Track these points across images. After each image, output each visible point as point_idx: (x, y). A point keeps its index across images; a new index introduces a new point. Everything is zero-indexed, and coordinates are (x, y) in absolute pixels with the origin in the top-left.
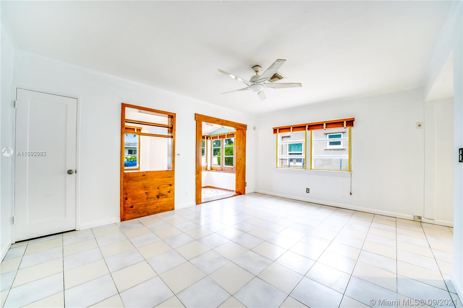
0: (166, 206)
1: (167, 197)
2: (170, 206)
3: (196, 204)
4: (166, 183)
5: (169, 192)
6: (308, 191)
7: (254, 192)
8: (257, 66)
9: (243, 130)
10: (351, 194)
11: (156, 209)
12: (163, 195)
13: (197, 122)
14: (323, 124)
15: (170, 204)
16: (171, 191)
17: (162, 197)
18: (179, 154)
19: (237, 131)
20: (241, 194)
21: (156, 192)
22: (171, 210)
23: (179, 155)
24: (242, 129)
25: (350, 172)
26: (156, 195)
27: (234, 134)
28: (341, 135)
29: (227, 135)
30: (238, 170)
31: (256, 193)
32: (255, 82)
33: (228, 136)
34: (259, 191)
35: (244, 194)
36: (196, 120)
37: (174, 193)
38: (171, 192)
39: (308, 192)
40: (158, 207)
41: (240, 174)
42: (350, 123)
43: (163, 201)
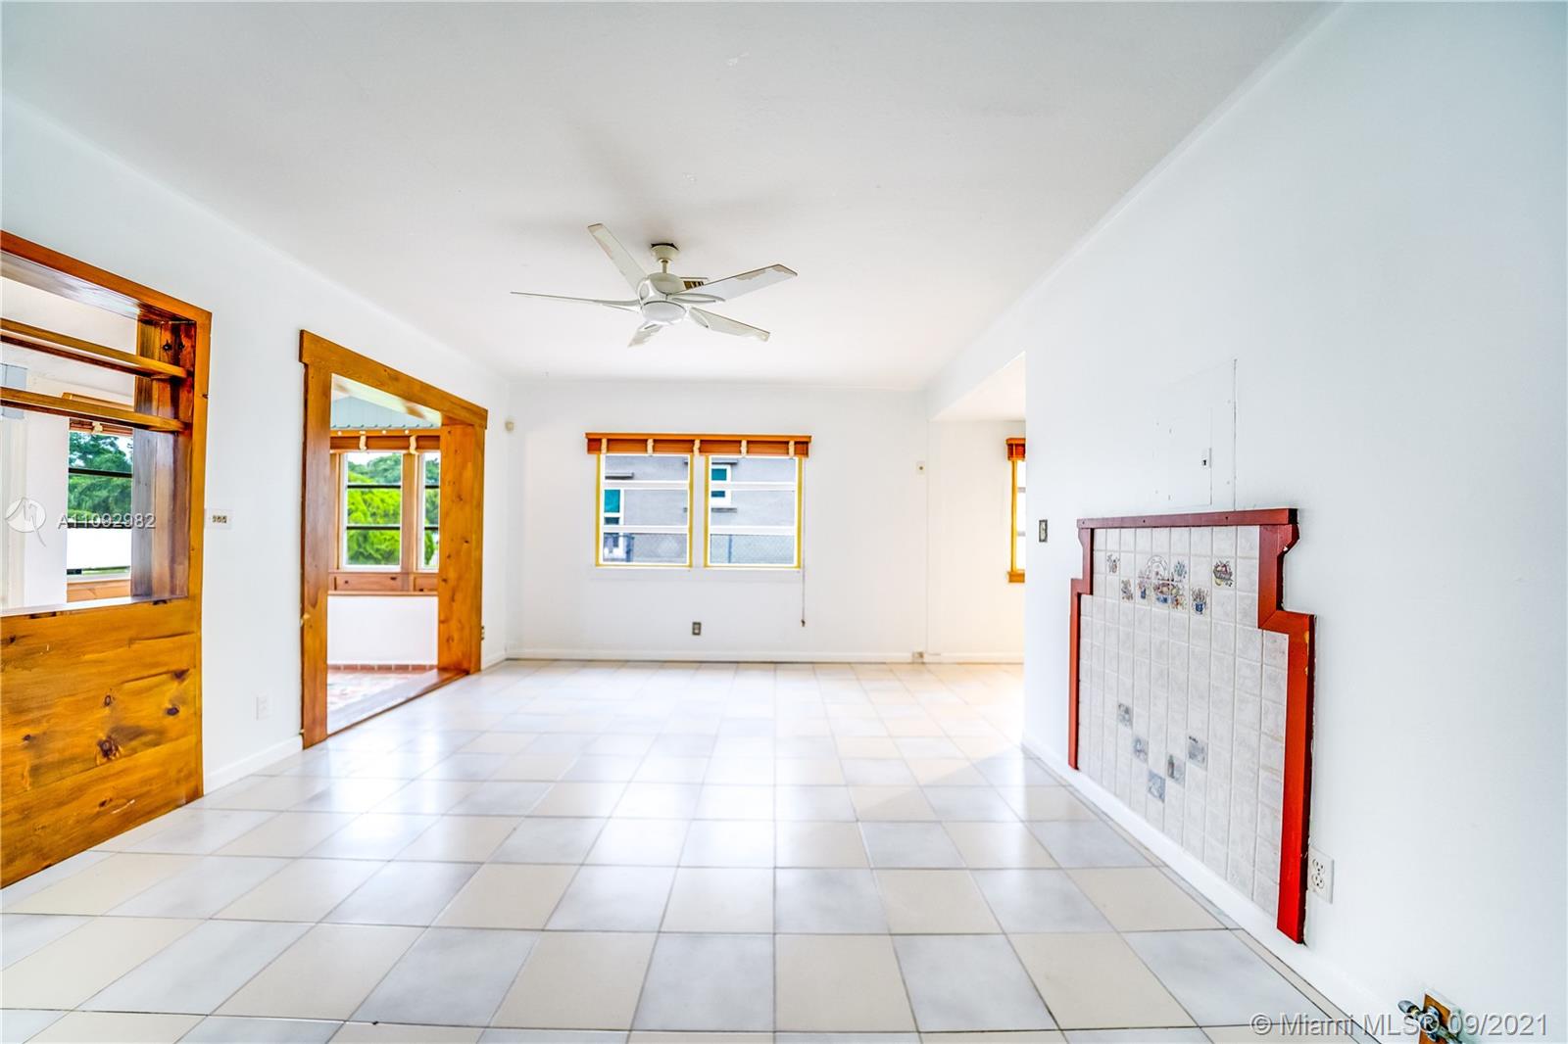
0: (155, 787)
1: (159, 737)
2: (178, 782)
3: (304, 748)
4: (156, 665)
5: (173, 712)
6: (697, 629)
7: (507, 659)
8: (672, 245)
9: (476, 426)
10: (803, 622)
11: (98, 814)
12: (136, 733)
13: (311, 371)
14: (740, 442)
15: (180, 771)
16: (184, 702)
17: (134, 743)
18: (222, 514)
19: (448, 428)
20: (467, 673)
21: (96, 725)
22: (184, 801)
23: (224, 519)
24: (472, 425)
25: (801, 570)
26: (95, 742)
27: (408, 437)
28: (725, 470)
29: (368, 438)
30: (452, 583)
31: (513, 662)
32: (670, 299)
33: (371, 441)
34: (527, 652)
35: (478, 670)
36: (305, 360)
37: (198, 715)
38: (183, 711)
39: (697, 631)
40: (108, 806)
41: (459, 596)
42: (803, 446)
43: (143, 763)
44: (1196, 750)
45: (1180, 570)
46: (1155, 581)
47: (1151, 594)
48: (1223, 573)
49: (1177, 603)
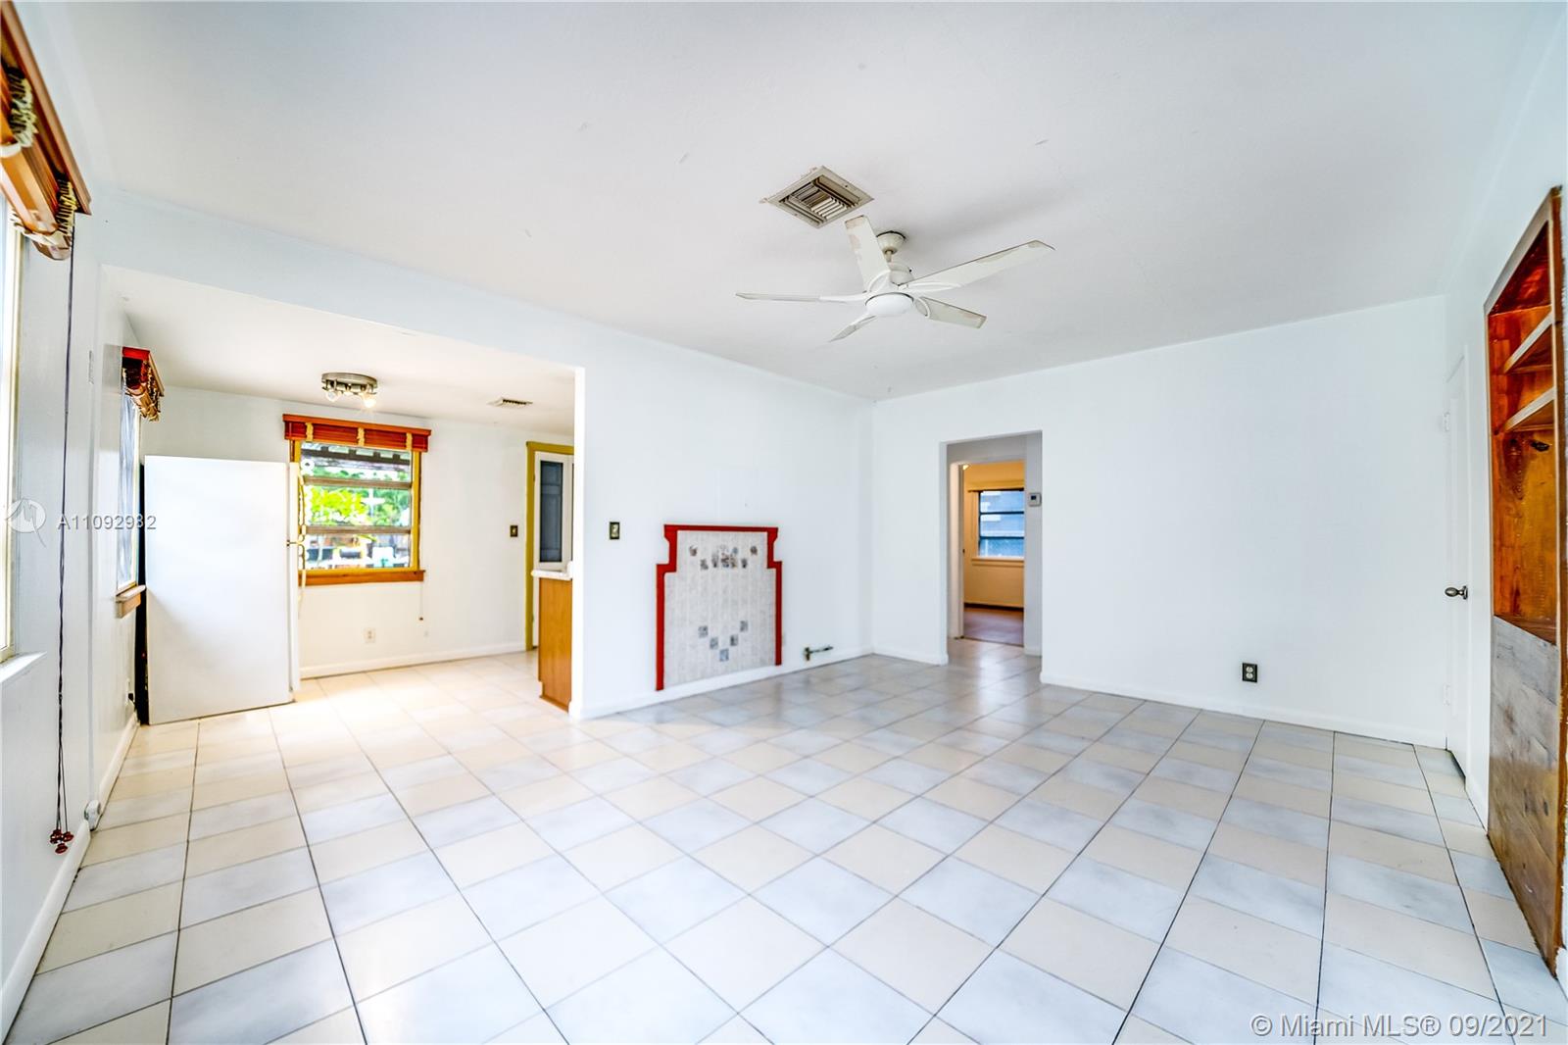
44: (744, 626)
45: (735, 551)
46: (721, 557)
47: (720, 564)
48: (754, 551)
49: (734, 565)
